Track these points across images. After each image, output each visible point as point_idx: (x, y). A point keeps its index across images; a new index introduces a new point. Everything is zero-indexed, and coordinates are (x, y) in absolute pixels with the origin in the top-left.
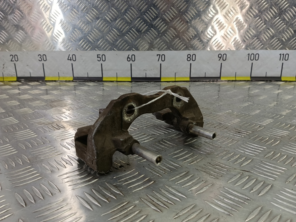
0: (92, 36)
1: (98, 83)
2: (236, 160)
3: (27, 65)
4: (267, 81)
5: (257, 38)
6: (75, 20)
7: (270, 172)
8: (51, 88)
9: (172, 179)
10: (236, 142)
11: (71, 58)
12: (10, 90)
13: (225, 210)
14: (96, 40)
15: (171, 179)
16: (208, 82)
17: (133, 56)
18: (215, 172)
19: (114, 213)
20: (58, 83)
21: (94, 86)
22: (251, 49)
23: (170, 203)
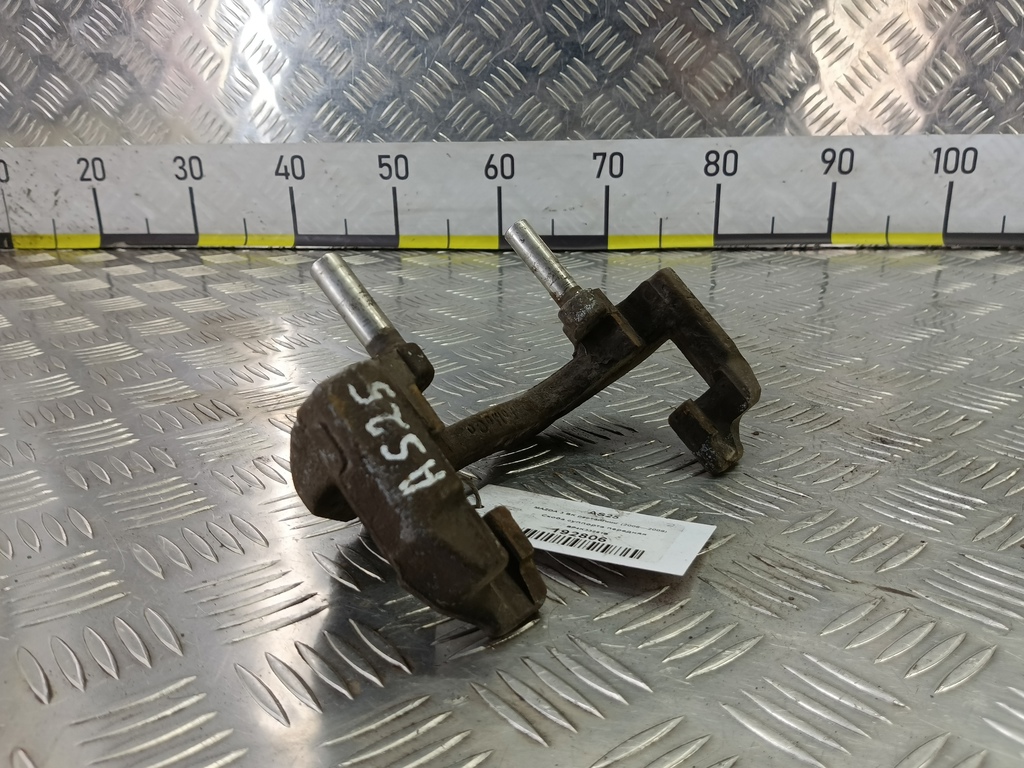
0: (360, 88)
1: (381, 258)
2: (862, 549)
3: (137, 195)
4: (1006, 249)
5: (971, 92)
6: (300, 34)
7: (993, 597)
8: (214, 272)
9: (605, 615)
10: (868, 476)
11: (286, 167)
12: (73, 279)
13: (797, 745)
14: (374, 102)
15: (601, 614)
16: (785, 253)
17: (507, 161)
18: (773, 594)
19: (366, 742)
20: (240, 258)
21: (365, 265)
22: (946, 132)
23: (586, 711)
